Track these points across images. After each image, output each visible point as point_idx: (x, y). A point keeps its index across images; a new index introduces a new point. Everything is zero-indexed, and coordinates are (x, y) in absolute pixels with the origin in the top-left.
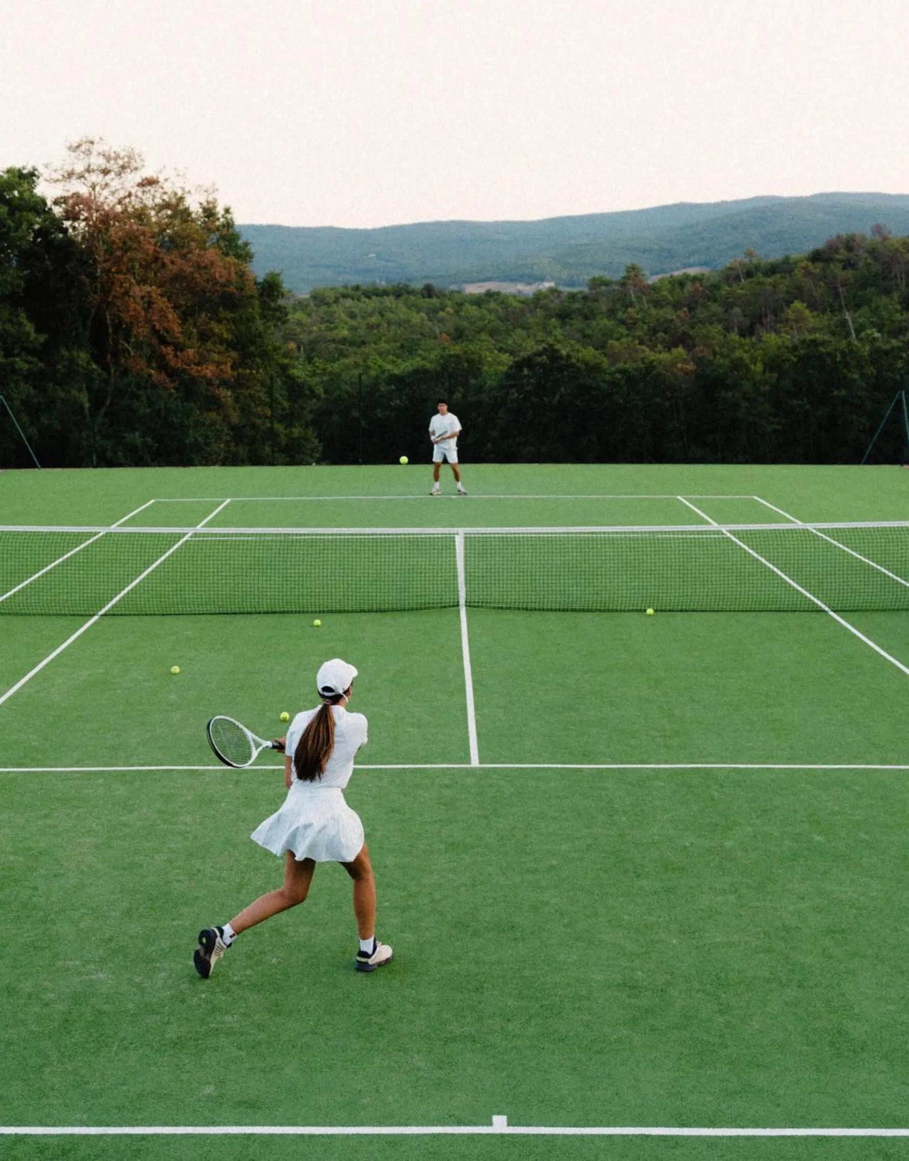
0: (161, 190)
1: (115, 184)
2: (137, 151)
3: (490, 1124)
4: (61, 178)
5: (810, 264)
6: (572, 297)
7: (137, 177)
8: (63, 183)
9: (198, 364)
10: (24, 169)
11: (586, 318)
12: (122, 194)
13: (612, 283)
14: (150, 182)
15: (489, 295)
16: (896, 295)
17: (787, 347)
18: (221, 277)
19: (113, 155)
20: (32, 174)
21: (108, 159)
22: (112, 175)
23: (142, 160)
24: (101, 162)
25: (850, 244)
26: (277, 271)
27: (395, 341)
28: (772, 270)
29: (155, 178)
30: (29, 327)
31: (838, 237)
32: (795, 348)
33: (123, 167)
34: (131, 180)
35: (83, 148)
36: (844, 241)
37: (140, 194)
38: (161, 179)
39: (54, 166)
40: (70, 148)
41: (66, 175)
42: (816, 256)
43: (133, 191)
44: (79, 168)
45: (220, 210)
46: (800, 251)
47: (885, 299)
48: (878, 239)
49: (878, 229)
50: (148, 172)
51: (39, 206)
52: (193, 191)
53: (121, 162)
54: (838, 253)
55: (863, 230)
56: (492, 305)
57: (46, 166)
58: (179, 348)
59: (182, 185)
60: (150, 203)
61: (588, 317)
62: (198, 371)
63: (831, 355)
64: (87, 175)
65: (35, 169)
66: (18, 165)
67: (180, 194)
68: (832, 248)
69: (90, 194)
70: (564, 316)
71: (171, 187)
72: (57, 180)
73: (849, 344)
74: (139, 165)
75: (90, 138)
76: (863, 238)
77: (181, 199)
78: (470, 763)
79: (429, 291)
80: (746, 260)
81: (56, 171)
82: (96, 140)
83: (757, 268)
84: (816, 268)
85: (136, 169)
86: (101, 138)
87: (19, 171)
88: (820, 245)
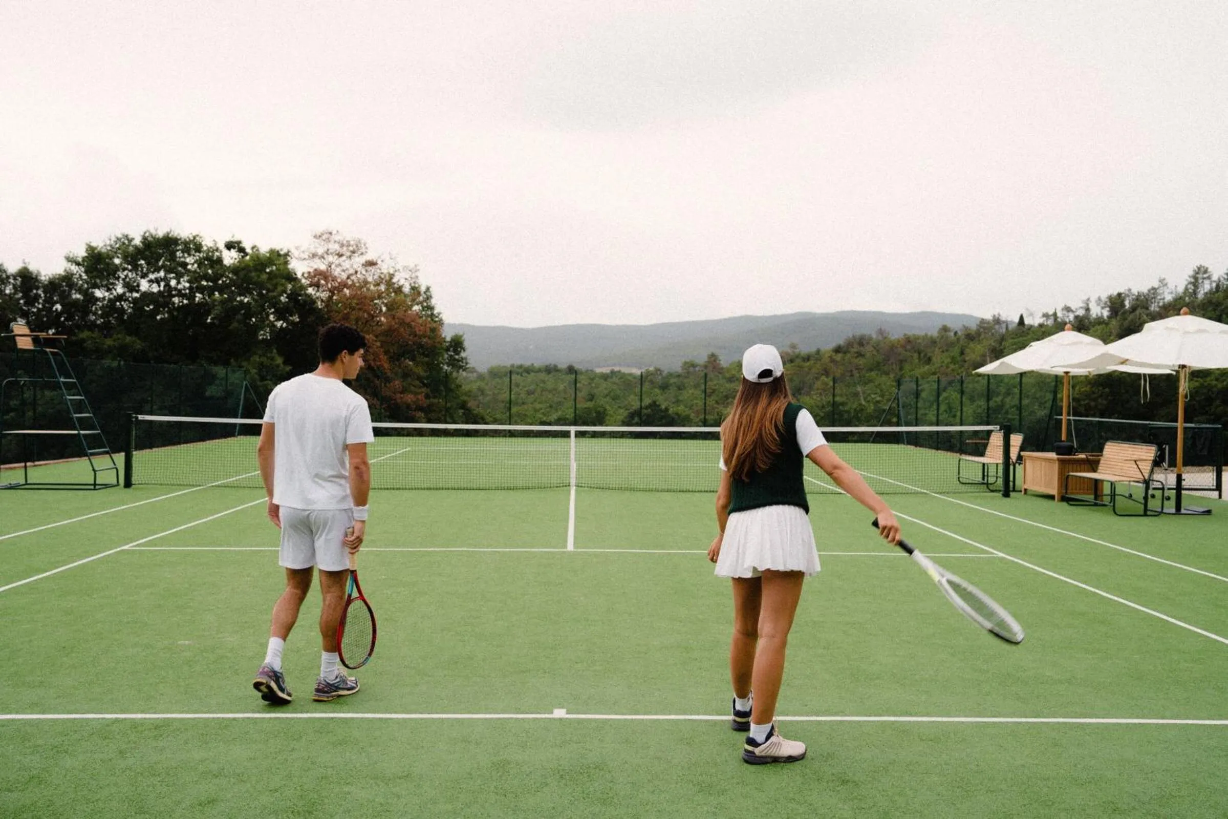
0: (378, 271)
1: (346, 264)
2: (363, 241)
3: (552, 713)
4: (307, 257)
5: (834, 354)
6: (670, 375)
7: (363, 260)
8: (308, 261)
9: (401, 393)
10: (281, 250)
11: (679, 388)
12: (352, 271)
13: (697, 365)
14: (371, 264)
15: (613, 372)
16: (892, 376)
17: (818, 407)
18: (420, 330)
19: (345, 242)
20: (287, 255)
21: (342, 245)
22: (344, 258)
23: (367, 248)
24: (335, 247)
25: (862, 341)
26: (461, 333)
27: (546, 402)
28: (807, 358)
29: (375, 260)
30: (279, 360)
31: (854, 337)
32: (823, 407)
33: (353, 252)
34: (358, 261)
35: (324, 237)
36: (858, 340)
37: (364, 272)
38: (379, 262)
39: (302, 249)
40: (315, 237)
41: (311, 255)
42: (838, 350)
43: (359, 269)
44: (320, 251)
45: (423, 289)
46: (827, 346)
47: (884, 378)
48: (880, 338)
49: (881, 332)
50: (369, 257)
51: (291, 277)
52: (401, 270)
53: (351, 249)
54: (853, 347)
55: (871, 332)
56: (615, 379)
57: (297, 248)
58: (388, 380)
59: (393, 265)
60: (370, 279)
61: (680, 388)
62: (401, 398)
63: (848, 412)
64: (326, 256)
65: (289, 252)
66: (277, 248)
67: (391, 272)
68: (850, 344)
69: (327, 269)
70: (664, 387)
71: (385, 268)
72: (305, 259)
73: (860, 405)
74: (363, 250)
75: (330, 231)
76: (871, 338)
77: (392, 276)
78: (566, 548)
79: (571, 370)
80: (790, 351)
81: (303, 252)
82: (334, 232)
83: (797, 357)
84: (838, 357)
85: (362, 254)
86: (338, 231)
87: (278, 251)
88: (841, 342)
